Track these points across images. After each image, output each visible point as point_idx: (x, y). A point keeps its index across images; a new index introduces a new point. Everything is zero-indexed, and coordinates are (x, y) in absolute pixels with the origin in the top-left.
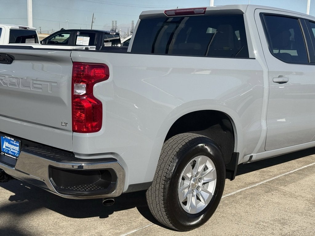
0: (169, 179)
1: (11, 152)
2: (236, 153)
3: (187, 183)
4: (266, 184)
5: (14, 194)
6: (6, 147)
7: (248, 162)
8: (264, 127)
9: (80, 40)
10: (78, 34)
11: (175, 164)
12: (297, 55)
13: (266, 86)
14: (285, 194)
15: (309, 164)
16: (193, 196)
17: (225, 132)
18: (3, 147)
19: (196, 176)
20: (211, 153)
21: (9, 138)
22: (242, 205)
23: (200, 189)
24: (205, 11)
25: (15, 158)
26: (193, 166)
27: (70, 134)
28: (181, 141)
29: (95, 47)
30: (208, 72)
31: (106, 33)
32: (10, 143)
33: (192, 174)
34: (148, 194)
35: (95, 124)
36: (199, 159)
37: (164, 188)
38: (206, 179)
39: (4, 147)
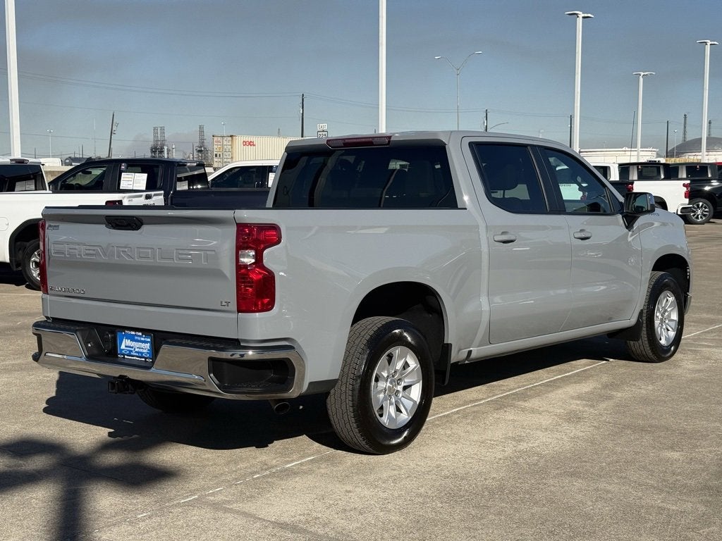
0: (359, 377)
1: (136, 352)
2: (448, 344)
3: (382, 385)
4: (497, 401)
5: (112, 430)
6: (126, 346)
7: (467, 362)
8: (485, 307)
9: (127, 179)
10: (123, 167)
11: (366, 356)
12: (529, 199)
13: (485, 249)
14: (523, 410)
15: (566, 373)
16: (391, 404)
17: (431, 316)
18: (120, 346)
19: (393, 376)
20: (413, 342)
21: (133, 333)
22: (461, 424)
23: (400, 395)
24: (389, 141)
25: (143, 359)
26: (389, 362)
27: (234, 316)
28: (371, 325)
29: (162, 192)
30: (383, 230)
31: (181, 165)
32: (133, 340)
33: (388, 372)
34: (330, 401)
35: (267, 300)
36: (397, 351)
37: (353, 390)
38: (407, 381)
39: (123, 347)
